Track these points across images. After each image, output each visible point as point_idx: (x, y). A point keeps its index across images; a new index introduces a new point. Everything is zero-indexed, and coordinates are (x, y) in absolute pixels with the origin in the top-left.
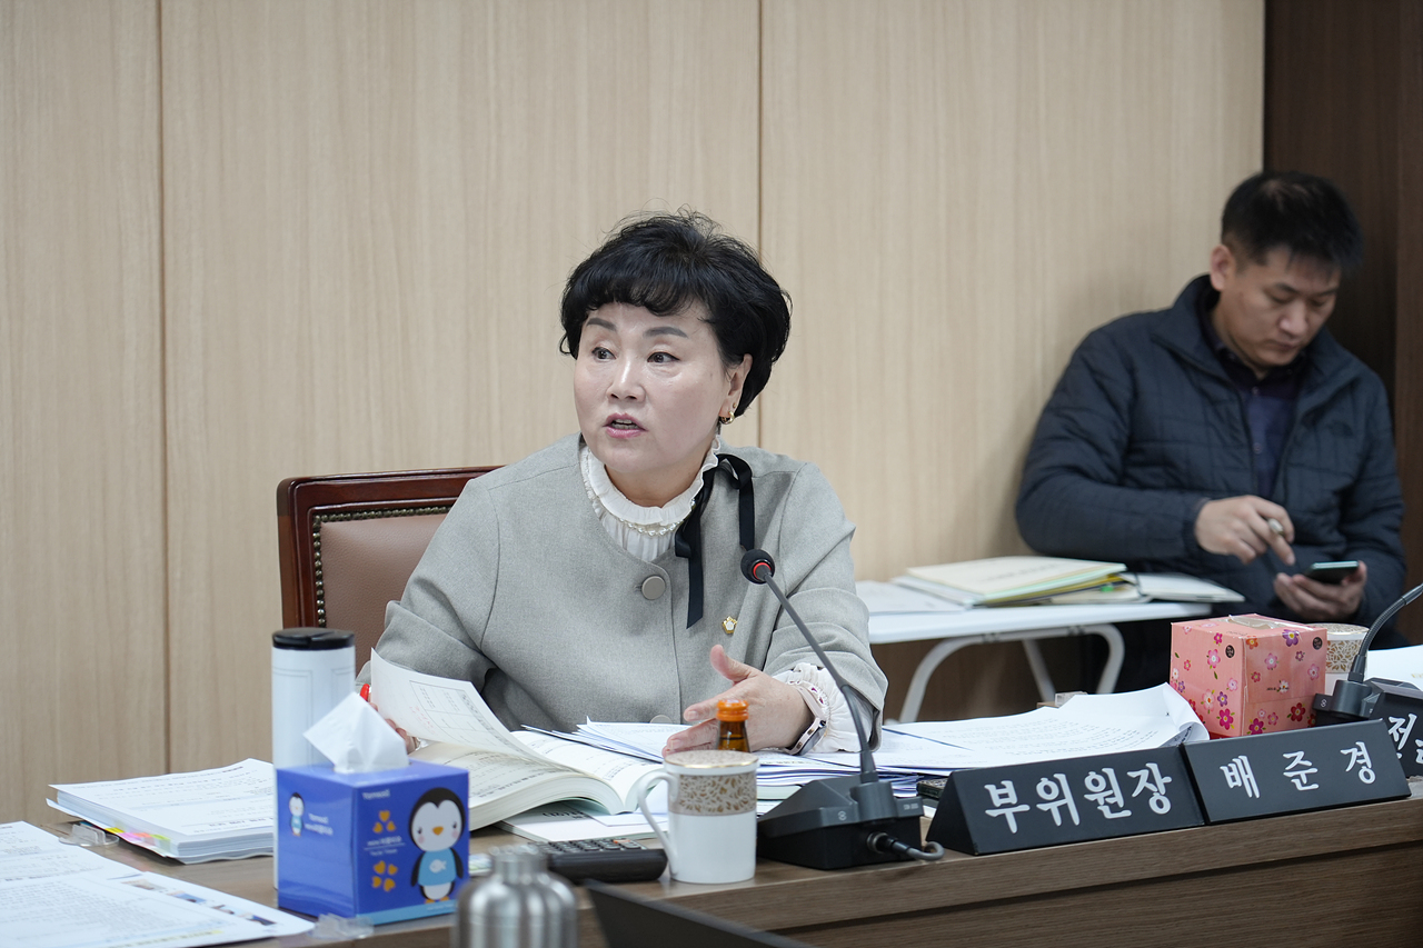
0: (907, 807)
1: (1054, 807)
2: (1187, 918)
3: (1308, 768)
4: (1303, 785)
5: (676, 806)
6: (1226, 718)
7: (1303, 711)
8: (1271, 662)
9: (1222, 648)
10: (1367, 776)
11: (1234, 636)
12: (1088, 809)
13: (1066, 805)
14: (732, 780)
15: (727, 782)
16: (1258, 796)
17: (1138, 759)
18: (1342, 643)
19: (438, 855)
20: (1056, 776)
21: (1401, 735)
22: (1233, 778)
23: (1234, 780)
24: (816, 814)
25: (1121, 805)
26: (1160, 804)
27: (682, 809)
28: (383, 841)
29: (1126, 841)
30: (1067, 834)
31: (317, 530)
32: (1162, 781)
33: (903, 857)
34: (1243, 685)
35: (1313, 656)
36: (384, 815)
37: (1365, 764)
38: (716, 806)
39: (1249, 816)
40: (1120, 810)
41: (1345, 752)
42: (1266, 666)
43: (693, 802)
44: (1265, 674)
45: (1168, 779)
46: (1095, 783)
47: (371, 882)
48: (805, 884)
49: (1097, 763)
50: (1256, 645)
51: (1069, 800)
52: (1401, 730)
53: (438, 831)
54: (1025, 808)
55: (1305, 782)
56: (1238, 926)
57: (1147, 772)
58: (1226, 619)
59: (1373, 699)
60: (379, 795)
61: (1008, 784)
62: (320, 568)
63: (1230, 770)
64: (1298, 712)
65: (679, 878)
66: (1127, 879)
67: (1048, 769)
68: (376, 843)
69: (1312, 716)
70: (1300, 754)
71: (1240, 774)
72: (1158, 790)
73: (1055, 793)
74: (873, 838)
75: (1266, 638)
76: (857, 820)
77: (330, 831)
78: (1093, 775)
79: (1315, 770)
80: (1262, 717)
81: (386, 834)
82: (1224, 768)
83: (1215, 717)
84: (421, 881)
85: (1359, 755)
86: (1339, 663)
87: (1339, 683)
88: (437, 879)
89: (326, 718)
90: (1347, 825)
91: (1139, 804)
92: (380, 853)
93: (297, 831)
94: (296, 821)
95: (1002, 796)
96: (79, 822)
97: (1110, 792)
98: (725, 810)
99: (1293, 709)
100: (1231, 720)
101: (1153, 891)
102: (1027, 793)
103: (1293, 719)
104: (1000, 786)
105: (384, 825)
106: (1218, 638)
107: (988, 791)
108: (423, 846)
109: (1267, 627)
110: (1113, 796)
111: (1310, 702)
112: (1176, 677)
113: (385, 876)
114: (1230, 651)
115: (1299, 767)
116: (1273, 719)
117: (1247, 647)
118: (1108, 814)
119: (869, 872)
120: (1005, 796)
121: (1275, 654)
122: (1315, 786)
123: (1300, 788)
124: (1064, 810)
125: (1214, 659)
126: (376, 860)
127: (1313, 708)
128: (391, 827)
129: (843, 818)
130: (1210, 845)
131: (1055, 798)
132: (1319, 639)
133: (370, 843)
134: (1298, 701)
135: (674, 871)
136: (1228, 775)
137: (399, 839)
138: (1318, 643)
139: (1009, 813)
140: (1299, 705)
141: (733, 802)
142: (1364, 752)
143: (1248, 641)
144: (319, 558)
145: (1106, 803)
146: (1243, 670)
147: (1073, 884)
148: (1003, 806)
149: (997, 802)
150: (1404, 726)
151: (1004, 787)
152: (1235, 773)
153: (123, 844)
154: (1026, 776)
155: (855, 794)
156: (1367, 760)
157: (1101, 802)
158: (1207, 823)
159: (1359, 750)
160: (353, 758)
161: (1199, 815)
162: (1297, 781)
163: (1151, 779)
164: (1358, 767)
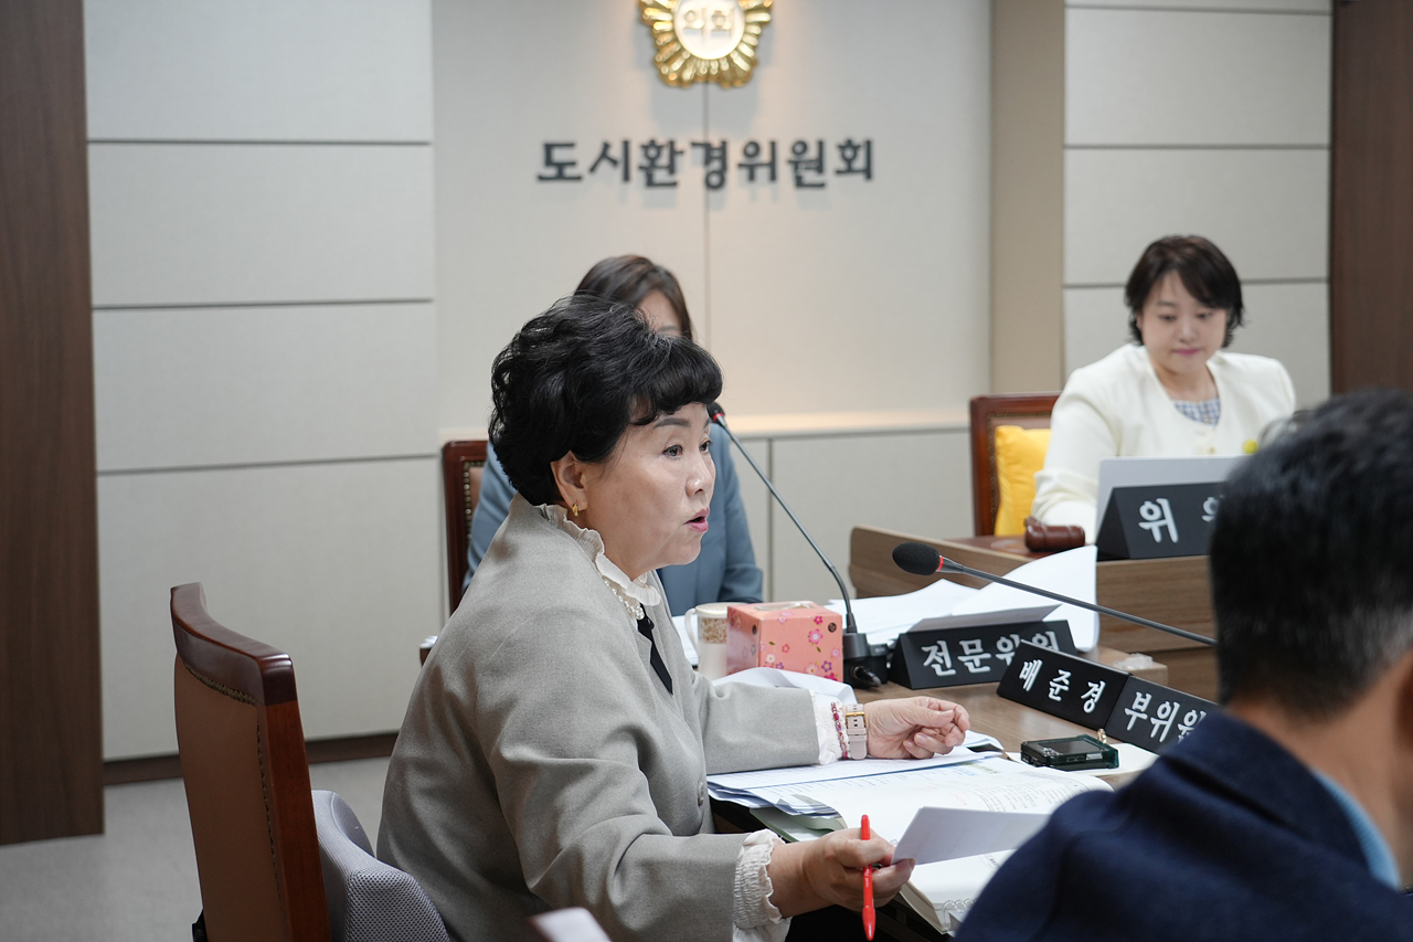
3: (1064, 684)
41: (1090, 684)
125: (816, 637)
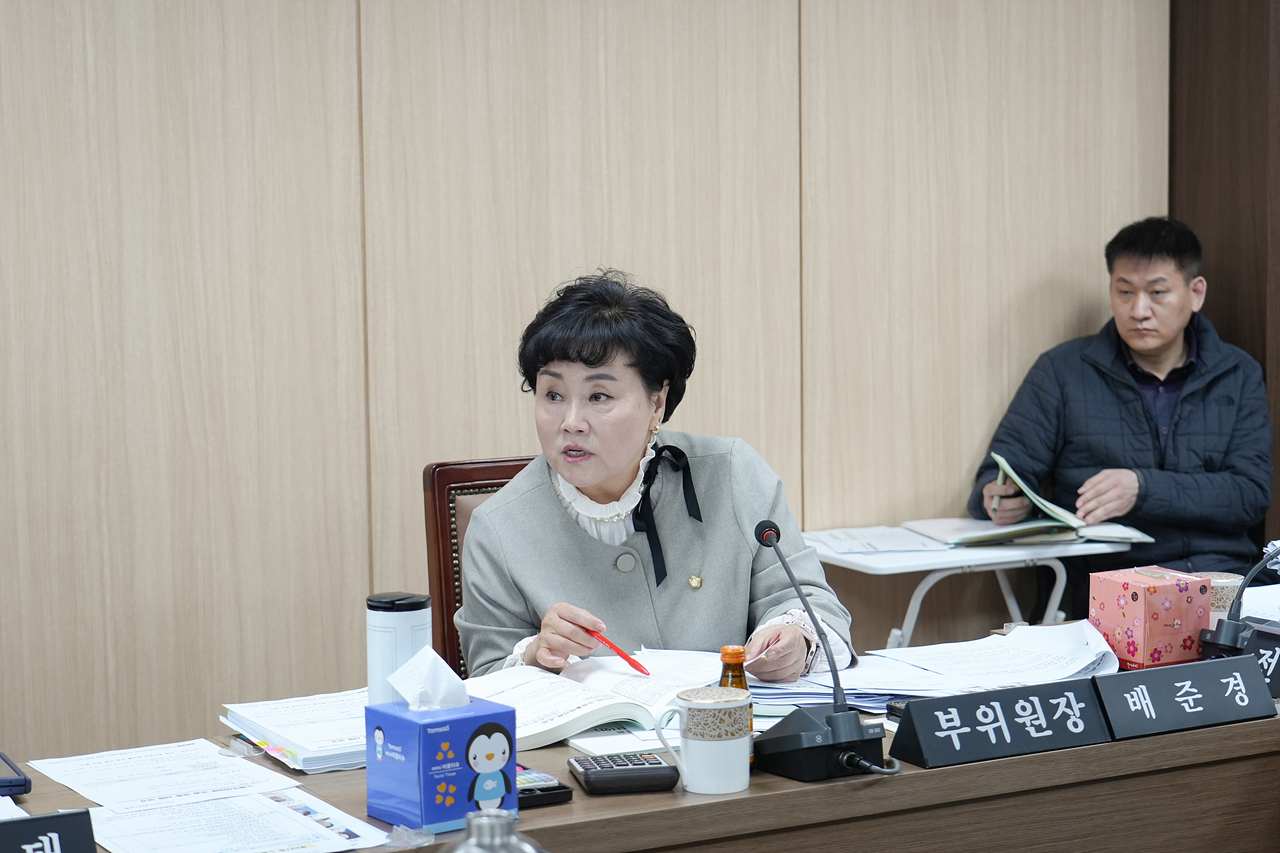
0: (871, 731)
1: (990, 729)
2: (1100, 814)
3: (1195, 694)
4: (1191, 708)
5: (686, 732)
6: (1132, 647)
7: (1193, 642)
8: (1167, 604)
9: (1129, 594)
10: (1243, 700)
11: (1138, 585)
12: (1018, 730)
13: (1000, 727)
14: (729, 712)
15: (724, 714)
16: (1154, 717)
17: (1058, 689)
18: (1223, 588)
19: (490, 776)
20: (992, 703)
21: (1269, 664)
22: (1134, 703)
23: (1135, 705)
24: (798, 737)
25: (1044, 726)
26: (1075, 725)
27: (690, 735)
28: (444, 766)
29: (1048, 755)
30: (1001, 751)
31: (453, 502)
32: (1077, 707)
33: (867, 772)
34: (1145, 622)
35: (1199, 599)
36: (445, 746)
37: (1240, 690)
38: (716, 733)
39: (1146, 733)
40: (1043, 730)
41: (1224, 681)
42: (1162, 608)
43: (698, 730)
44: (1163, 614)
45: (1082, 705)
46: (1024, 709)
47: (435, 799)
48: (788, 794)
49: (1025, 692)
50: (1155, 592)
51: (1002, 723)
52: (1270, 660)
53: (490, 757)
54: (967, 730)
55: (1192, 705)
56: (1139, 820)
57: (1065, 699)
58: (1132, 570)
59: (1247, 634)
60: (440, 730)
61: (954, 711)
62: (455, 530)
63: (1132, 697)
64: (1188, 643)
65: (688, 789)
66: (1049, 785)
67: (986, 698)
68: (439, 768)
69: (1199, 646)
70: (1189, 683)
71: (1140, 700)
72: (1074, 713)
73: (991, 717)
74: (844, 756)
75: (1163, 586)
76: (831, 742)
77: (403, 758)
78: (1022, 702)
79: (1200, 696)
80: (1160, 647)
81: (446, 760)
82: (1127, 696)
83: (1123, 647)
84: (476, 798)
85: (1235, 683)
86: (1221, 604)
87: (1220, 622)
88: (490, 795)
89: (405, 665)
90: (1226, 739)
91: (1059, 725)
92: (442, 776)
93: (379, 756)
94: (379, 749)
95: (948, 721)
96: (239, 736)
97: (1036, 716)
98: (724, 736)
99: (1185, 641)
100: (1136, 649)
101: (1072, 793)
102: (968, 718)
103: (1185, 648)
104: (947, 713)
105: (445, 753)
106: (1126, 586)
107: (937, 717)
108: (477, 770)
109: (1163, 577)
110: (1038, 719)
111: (1198, 635)
112: (1093, 615)
113: (446, 794)
114: (1135, 597)
115: (1188, 694)
116: (1169, 649)
117: (1148, 593)
118: (1034, 734)
119: (840, 784)
120: (951, 720)
121: (1170, 598)
122: (1200, 709)
123: (1188, 710)
124: (998, 731)
125: (1122, 602)
126: (439, 781)
127: (1200, 640)
128: (451, 755)
129: (819, 740)
130: (1115, 757)
131: (991, 722)
132: (1205, 587)
133: (433, 768)
134: (1189, 635)
135: (685, 784)
136: (1130, 701)
137: (457, 764)
138: (1203, 589)
139: (954, 734)
140: (1190, 637)
141: (730, 729)
142: (1240, 681)
143: (1148, 589)
144: (454, 523)
145: (1032, 725)
146: (1145, 612)
147: (1006, 789)
148: (950, 729)
149: (945, 725)
150: (1272, 657)
151: (950, 713)
152: (1136, 699)
153: (267, 757)
154: (967, 704)
155: (830, 721)
156: (1242, 687)
157: (1028, 724)
158: (1114, 739)
159: (1236, 679)
160: (424, 699)
161: (1107, 733)
162: (1185, 705)
163: (1069, 705)
164: (1234, 693)
